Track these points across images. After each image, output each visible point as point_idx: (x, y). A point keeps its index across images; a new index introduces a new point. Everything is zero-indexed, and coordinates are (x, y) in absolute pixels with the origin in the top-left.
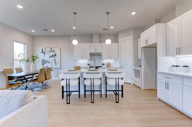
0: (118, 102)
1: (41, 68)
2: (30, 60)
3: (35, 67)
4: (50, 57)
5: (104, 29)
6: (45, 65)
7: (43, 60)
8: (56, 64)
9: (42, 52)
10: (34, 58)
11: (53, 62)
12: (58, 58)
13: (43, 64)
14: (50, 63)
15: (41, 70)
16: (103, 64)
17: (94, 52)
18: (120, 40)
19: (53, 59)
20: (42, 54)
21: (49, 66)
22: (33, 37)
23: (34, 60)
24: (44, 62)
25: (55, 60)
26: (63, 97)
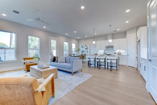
0: (112, 71)
1: (81, 54)
2: (78, 50)
3: (79, 54)
4: (85, 49)
5: (114, 31)
6: (83, 53)
7: (82, 51)
8: (88, 53)
9: (82, 47)
10: (79, 50)
11: (87, 52)
12: (88, 50)
13: (82, 53)
14: (85, 52)
15: (81, 55)
16: (115, 53)
17: (108, 45)
18: (127, 36)
19: (86, 50)
20: (82, 48)
21: (85, 53)
22: (78, 40)
23: (79, 51)
24: (83, 51)
25: (87, 50)
26: (88, 66)
